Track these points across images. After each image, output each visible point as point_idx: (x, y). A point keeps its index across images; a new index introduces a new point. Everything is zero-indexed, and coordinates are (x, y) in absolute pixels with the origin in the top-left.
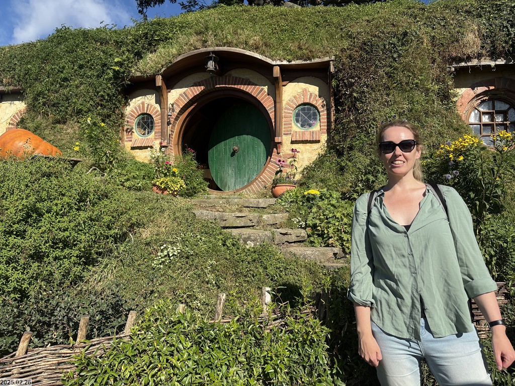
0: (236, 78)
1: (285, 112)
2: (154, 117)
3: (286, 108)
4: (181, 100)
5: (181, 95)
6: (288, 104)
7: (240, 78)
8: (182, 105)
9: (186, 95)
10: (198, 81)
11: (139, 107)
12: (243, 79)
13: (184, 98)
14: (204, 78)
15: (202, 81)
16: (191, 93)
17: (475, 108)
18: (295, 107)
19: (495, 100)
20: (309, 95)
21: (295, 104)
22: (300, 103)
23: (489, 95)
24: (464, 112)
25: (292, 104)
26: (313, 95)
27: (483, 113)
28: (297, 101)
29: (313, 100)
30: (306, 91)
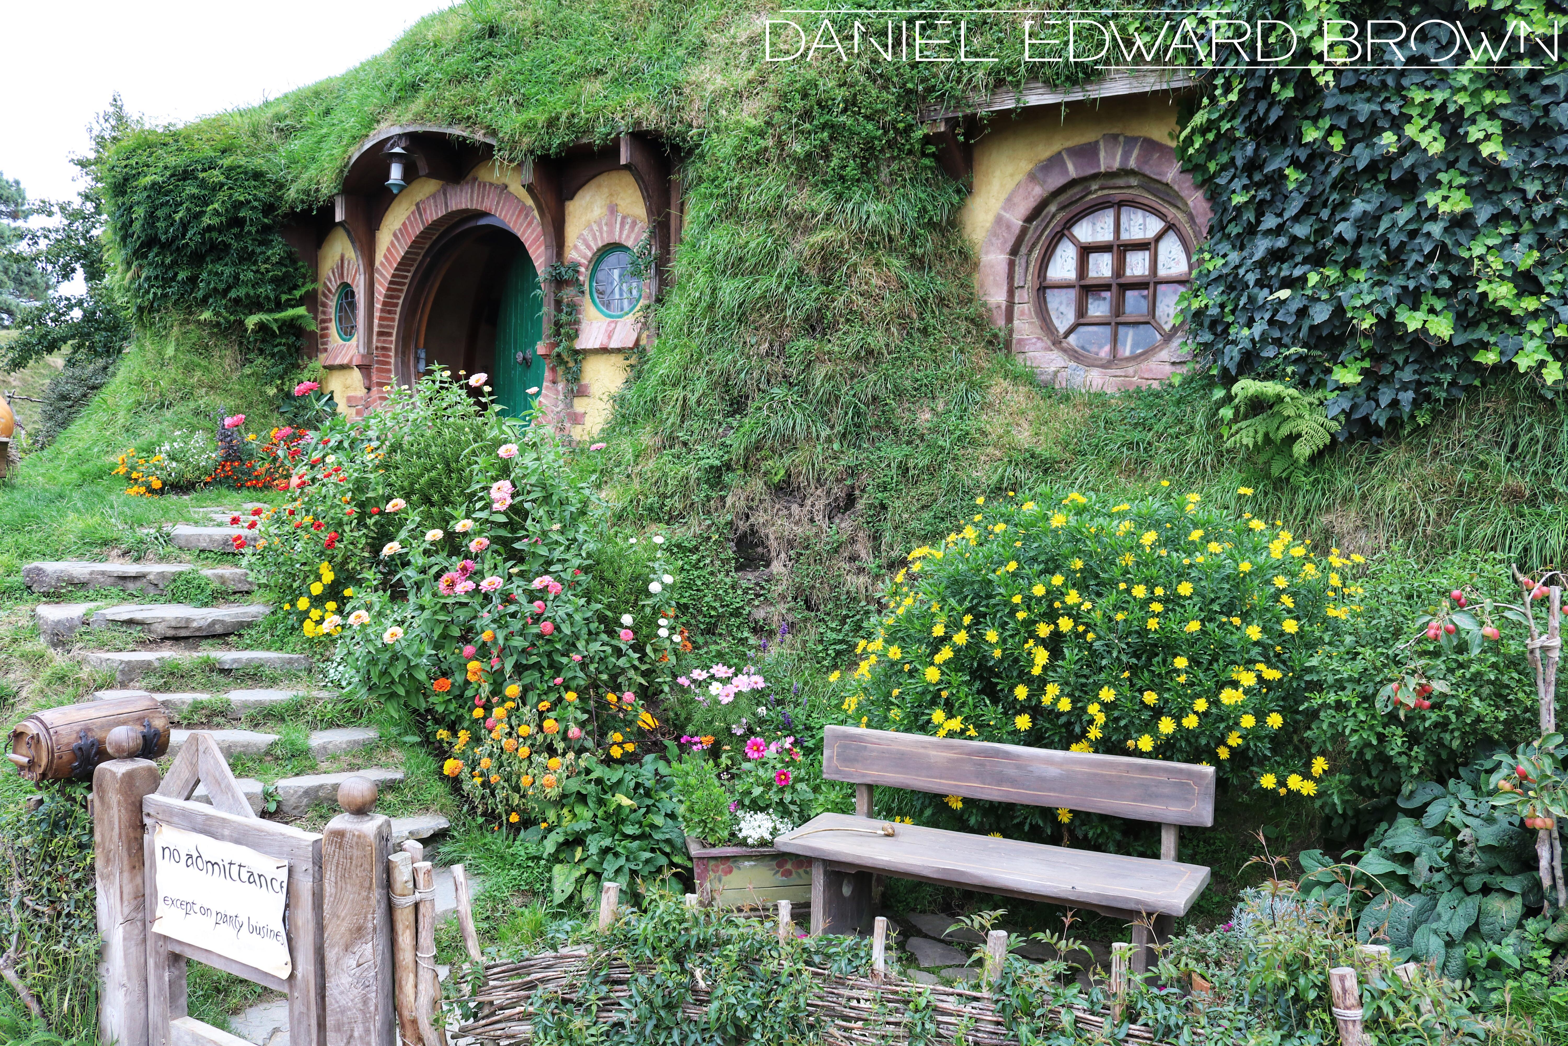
0: (484, 183)
2: (355, 293)
4: (395, 248)
5: (395, 234)
7: (491, 183)
9: (403, 237)
10: (423, 197)
11: (338, 266)
12: (497, 186)
13: (400, 244)
14: (432, 190)
15: (428, 199)
16: (410, 230)
17: (1063, 235)
18: (590, 254)
19: (1120, 205)
20: (619, 219)
21: (589, 247)
22: (600, 244)
23: (1096, 191)
24: (1024, 250)
25: (583, 247)
26: (629, 220)
27: (1085, 251)
28: (595, 239)
29: (628, 237)
30: (613, 212)
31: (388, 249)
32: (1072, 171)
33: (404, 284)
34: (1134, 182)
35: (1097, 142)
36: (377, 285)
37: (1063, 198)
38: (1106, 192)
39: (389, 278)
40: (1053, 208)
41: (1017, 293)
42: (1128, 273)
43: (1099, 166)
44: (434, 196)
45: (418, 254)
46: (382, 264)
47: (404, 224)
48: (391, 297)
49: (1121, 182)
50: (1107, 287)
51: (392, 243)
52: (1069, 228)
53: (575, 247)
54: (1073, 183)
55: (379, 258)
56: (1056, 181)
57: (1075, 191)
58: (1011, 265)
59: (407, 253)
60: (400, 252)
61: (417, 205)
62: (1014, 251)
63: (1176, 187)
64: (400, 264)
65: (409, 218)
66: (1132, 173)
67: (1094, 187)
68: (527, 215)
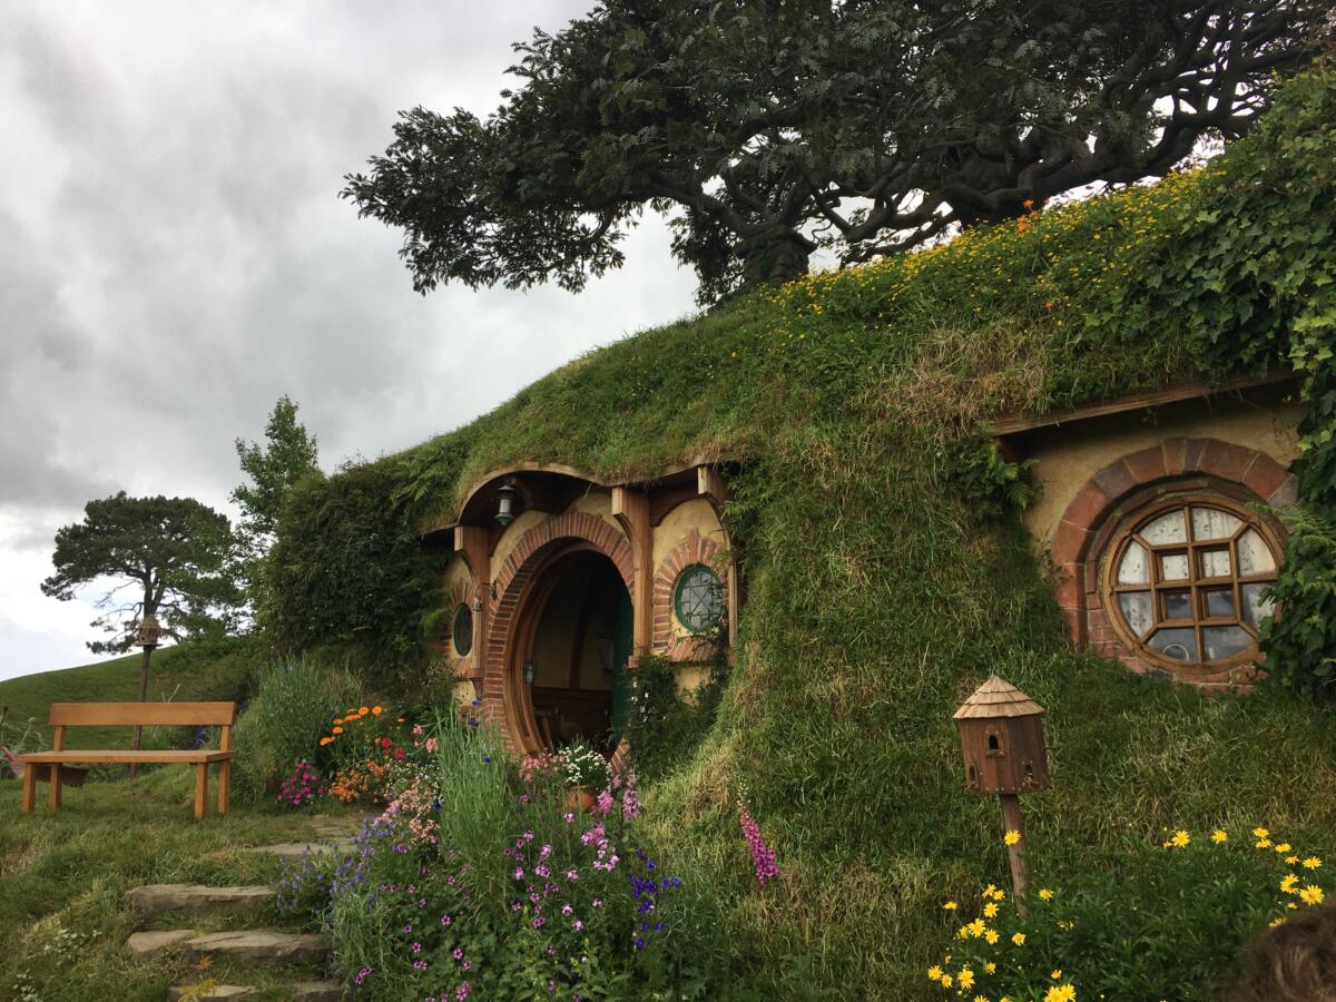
0: (583, 514)
1: (658, 591)
2: (472, 610)
3: (660, 581)
4: (506, 572)
5: (506, 559)
6: (662, 569)
7: (588, 515)
8: (507, 582)
9: (513, 562)
10: (530, 527)
11: (459, 591)
12: (593, 517)
13: (510, 568)
14: (538, 521)
15: (534, 528)
16: (519, 555)
17: (1132, 540)
18: (674, 575)
19: (1192, 506)
20: (700, 544)
21: (674, 568)
22: (684, 565)
23: (1163, 494)
24: (1091, 556)
25: (669, 568)
26: (709, 543)
27: (1159, 554)
28: (679, 560)
29: (709, 558)
30: (694, 535)
31: (500, 573)
32: (1137, 476)
33: (513, 604)
34: (1203, 483)
35: (1159, 448)
36: (490, 605)
37: (1129, 504)
38: (1172, 495)
40: (1118, 514)
41: (1089, 599)
42: (1208, 573)
43: (1164, 470)
44: (539, 526)
45: (526, 577)
47: (514, 551)
48: (502, 615)
49: (1190, 484)
50: (1187, 590)
51: (504, 567)
52: (1138, 532)
54: (1138, 488)
55: (492, 579)
56: (1119, 488)
57: (1141, 496)
58: (1080, 571)
59: (516, 576)
61: (525, 534)
62: (1082, 558)
63: (1251, 486)
64: (510, 586)
65: (518, 546)
66: (1200, 474)
67: (1161, 490)
68: (619, 542)
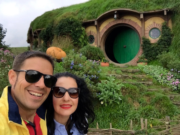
2: (94, 36)
3: (146, 30)
5: (104, 27)
7: (127, 19)
9: (106, 28)
11: (89, 33)
18: (150, 29)
20: (156, 24)
21: (150, 28)
22: (152, 28)
25: (148, 28)
26: (158, 24)
28: (151, 27)
29: (158, 27)
30: (154, 23)
31: (103, 30)
36: (100, 35)
39: (103, 34)
44: (113, 21)
46: (101, 32)
47: (106, 26)
51: (104, 29)
53: (147, 28)
55: (100, 31)
60: (105, 30)
61: (110, 23)
68: (136, 24)
